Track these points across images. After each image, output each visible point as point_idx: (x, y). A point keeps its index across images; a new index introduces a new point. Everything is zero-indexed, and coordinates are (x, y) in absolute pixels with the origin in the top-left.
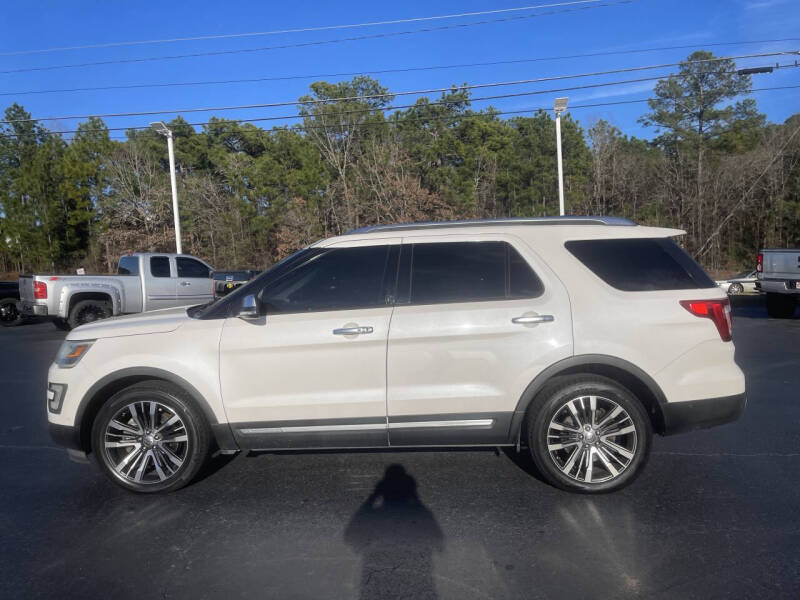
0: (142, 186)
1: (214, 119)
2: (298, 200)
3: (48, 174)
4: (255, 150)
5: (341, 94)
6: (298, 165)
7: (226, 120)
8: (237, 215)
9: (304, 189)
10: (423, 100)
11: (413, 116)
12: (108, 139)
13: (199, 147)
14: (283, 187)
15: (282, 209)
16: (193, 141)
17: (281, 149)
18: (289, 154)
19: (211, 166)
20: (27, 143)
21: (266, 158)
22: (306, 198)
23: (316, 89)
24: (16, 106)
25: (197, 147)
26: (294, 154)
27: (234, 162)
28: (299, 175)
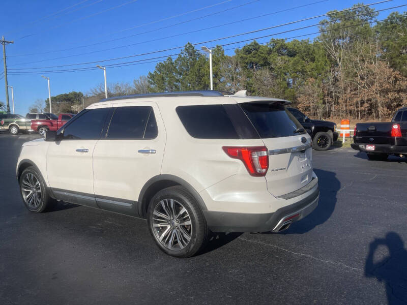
1: (272, 39)
2: (312, 80)
3: (199, 73)
4: (292, 54)
6: (313, 60)
7: (279, 39)
9: (315, 73)
10: (394, 13)
11: (386, 24)
12: (223, 55)
13: (263, 55)
14: (303, 72)
15: (302, 84)
16: (260, 52)
17: (305, 52)
18: (309, 55)
19: (269, 64)
20: (193, 59)
21: (296, 58)
22: (316, 78)
23: (330, 15)
24: (189, 44)
25: (261, 55)
26: (311, 54)
28: (313, 65)
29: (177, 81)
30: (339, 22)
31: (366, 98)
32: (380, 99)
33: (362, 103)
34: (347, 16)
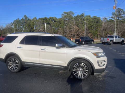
0: (41, 26)
1: (50, 17)
3: (29, 24)
4: (55, 21)
5: (67, 13)
6: (61, 24)
8: (53, 30)
9: (61, 27)
10: (78, 15)
12: (37, 20)
13: (48, 21)
14: (58, 27)
15: (58, 29)
19: (49, 23)
21: (57, 23)
23: (64, 13)
24: (25, 15)
26: (60, 22)
27: (52, 23)
28: (61, 25)
29: (22, 26)
30: (66, 14)
31: (73, 34)
32: (75, 34)
33: (72, 34)
34: (68, 13)
